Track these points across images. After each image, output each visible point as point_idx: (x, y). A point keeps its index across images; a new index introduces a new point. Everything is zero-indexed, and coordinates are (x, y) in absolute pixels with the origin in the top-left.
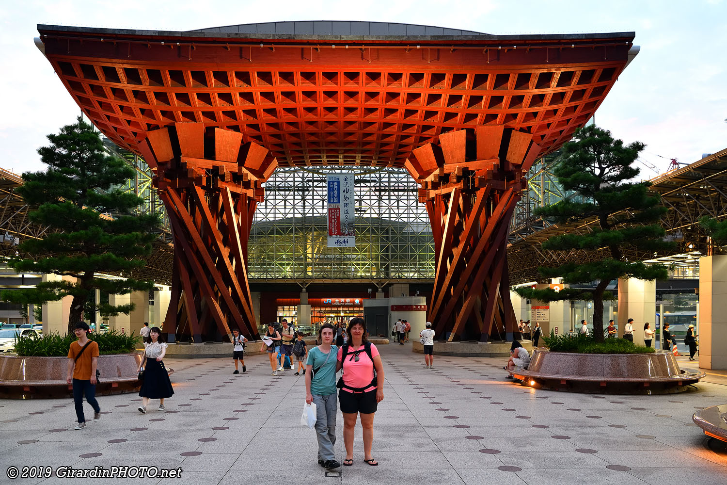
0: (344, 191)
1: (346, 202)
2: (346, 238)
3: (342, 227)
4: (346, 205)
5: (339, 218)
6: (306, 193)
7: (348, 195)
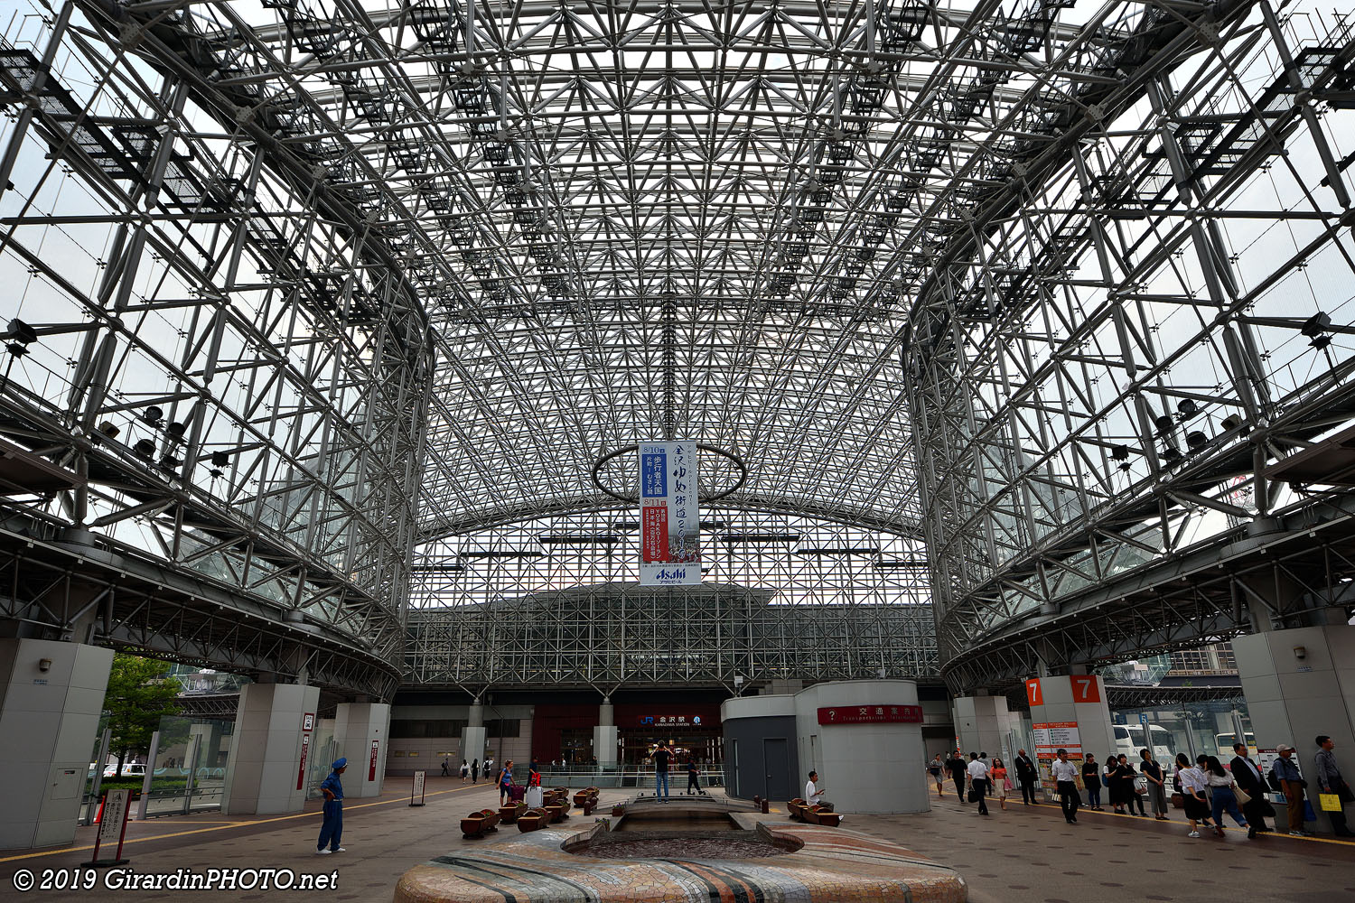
0: (675, 474)
1: (680, 494)
2: (682, 567)
3: (672, 543)
4: (680, 500)
5: (664, 525)
6: (613, 545)
7: (683, 481)
